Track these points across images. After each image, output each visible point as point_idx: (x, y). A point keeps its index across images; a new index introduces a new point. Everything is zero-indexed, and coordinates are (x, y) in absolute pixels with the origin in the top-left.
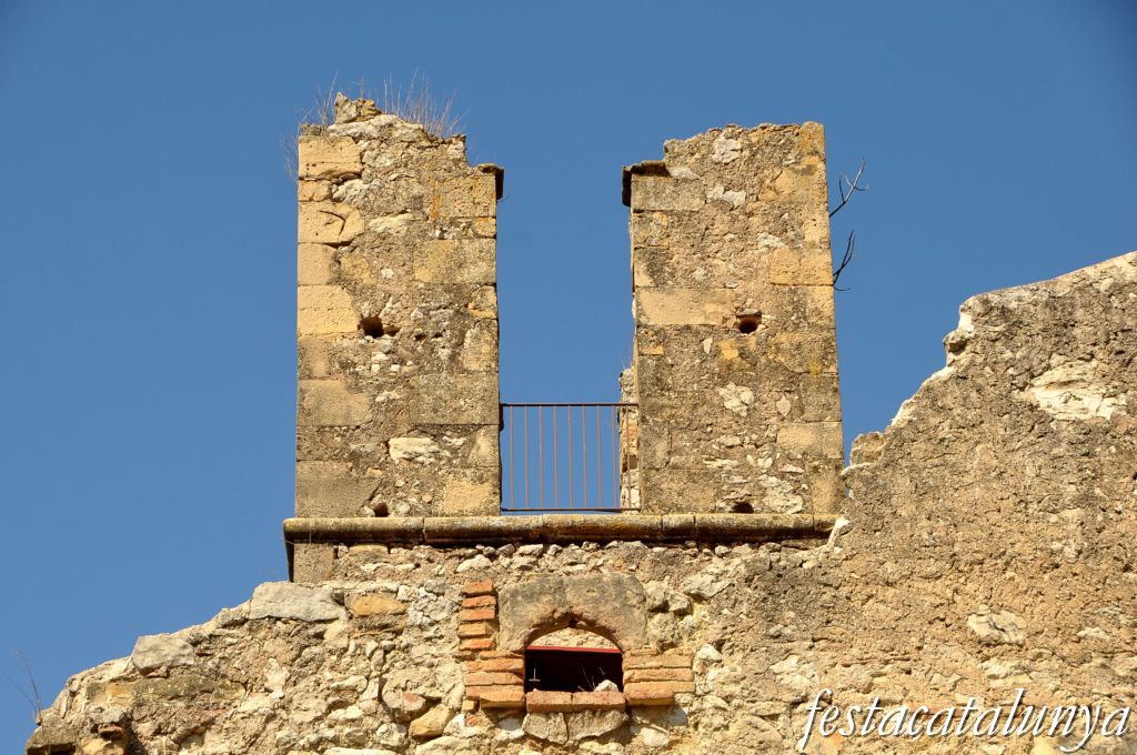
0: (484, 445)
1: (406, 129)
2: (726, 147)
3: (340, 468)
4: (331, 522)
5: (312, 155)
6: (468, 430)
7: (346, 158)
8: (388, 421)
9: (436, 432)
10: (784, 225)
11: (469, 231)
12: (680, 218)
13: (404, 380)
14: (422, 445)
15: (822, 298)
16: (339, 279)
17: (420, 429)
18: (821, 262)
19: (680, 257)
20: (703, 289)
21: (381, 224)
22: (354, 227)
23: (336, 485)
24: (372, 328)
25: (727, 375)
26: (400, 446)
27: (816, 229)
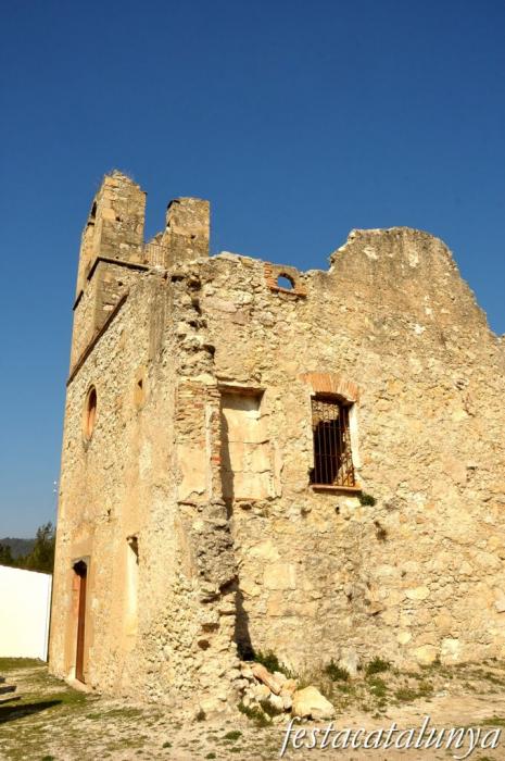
0: (140, 249)
1: (128, 180)
2: (191, 201)
3: (110, 247)
4: (108, 258)
5: (108, 180)
6: (137, 245)
7: (116, 183)
8: (121, 240)
9: (130, 244)
10: (201, 219)
11: (140, 204)
12: (182, 213)
13: (123, 232)
14: (127, 246)
15: (207, 235)
16: (112, 208)
17: (127, 243)
18: (207, 228)
19: (181, 221)
20: (185, 228)
21: (122, 198)
22: (116, 198)
23: (109, 250)
24: (118, 219)
25: (188, 246)
26: (122, 245)
27: (207, 222)
